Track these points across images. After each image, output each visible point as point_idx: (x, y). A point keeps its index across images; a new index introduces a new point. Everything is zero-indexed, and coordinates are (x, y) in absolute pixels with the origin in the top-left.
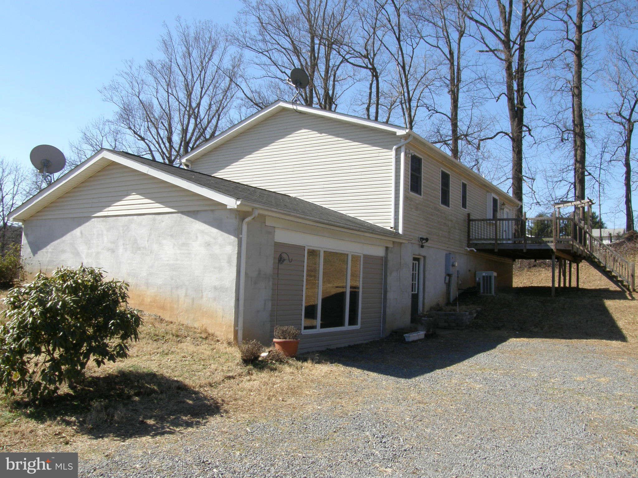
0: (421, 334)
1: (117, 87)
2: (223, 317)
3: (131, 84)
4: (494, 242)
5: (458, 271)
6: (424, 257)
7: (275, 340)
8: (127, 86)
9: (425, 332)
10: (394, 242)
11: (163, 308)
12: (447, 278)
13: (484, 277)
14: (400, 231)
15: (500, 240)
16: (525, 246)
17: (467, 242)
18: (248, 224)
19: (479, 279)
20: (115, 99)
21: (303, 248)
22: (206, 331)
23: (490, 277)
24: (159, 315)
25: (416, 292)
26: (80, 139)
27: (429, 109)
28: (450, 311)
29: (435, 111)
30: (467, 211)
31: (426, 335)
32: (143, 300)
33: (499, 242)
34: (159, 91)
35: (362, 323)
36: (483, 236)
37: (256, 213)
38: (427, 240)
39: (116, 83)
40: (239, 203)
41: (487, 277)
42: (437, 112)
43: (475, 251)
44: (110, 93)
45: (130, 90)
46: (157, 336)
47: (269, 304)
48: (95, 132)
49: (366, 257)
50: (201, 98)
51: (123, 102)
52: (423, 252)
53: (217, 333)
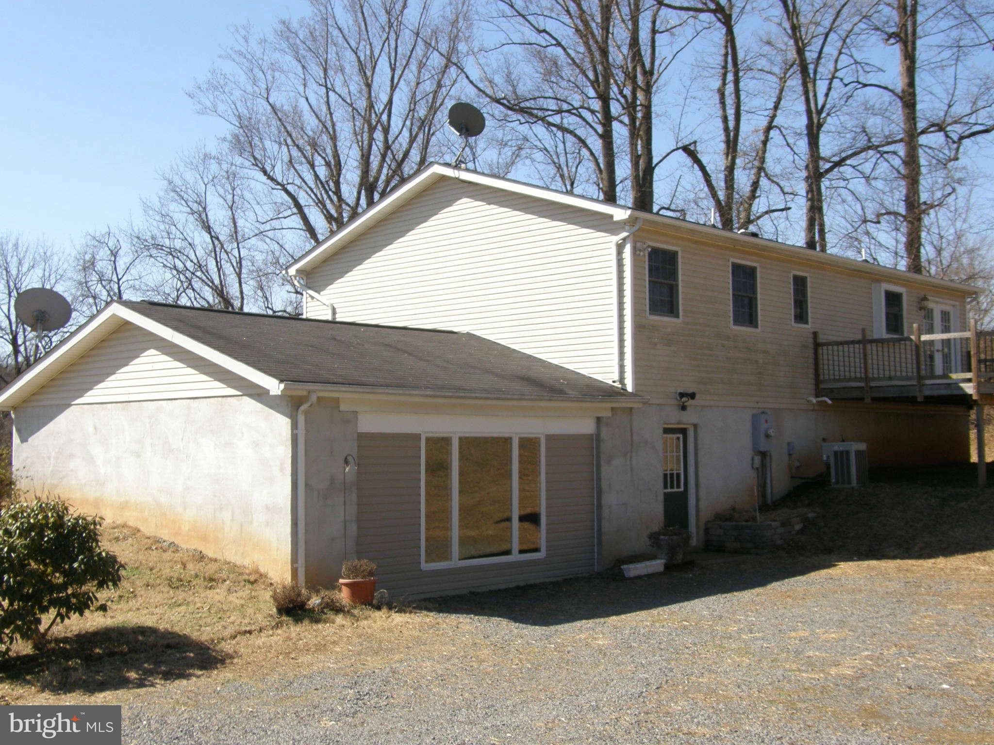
0: (657, 565)
1: (222, 82)
2: (278, 549)
3: (250, 74)
4: (862, 384)
5: (789, 444)
6: (695, 426)
7: (341, 581)
8: (243, 79)
9: (663, 561)
10: (613, 409)
11: (204, 539)
12: (757, 459)
13: (836, 453)
14: (630, 388)
15: (874, 379)
16: (920, 391)
17: (813, 387)
18: (306, 413)
19: (828, 457)
20: (222, 107)
21: (417, 437)
22: (257, 571)
23: (848, 452)
24: (200, 549)
25: (682, 489)
26: (162, 194)
27: (846, 82)
28: (747, 521)
29: (859, 83)
30: (808, 328)
31: (667, 567)
32: (180, 528)
33: (873, 384)
34: (309, 84)
35: (548, 549)
36: (847, 374)
37: (314, 398)
38: (692, 396)
39: (219, 75)
40: (282, 386)
41: (842, 452)
42: (865, 85)
43: (830, 402)
44: (211, 97)
45: (249, 89)
46: (181, 581)
47: (353, 529)
48: (190, 176)
49: (550, 438)
50: (393, 88)
51: (235, 112)
52: (688, 418)
53: (271, 574)
